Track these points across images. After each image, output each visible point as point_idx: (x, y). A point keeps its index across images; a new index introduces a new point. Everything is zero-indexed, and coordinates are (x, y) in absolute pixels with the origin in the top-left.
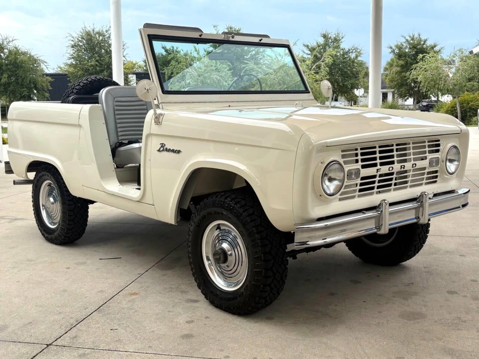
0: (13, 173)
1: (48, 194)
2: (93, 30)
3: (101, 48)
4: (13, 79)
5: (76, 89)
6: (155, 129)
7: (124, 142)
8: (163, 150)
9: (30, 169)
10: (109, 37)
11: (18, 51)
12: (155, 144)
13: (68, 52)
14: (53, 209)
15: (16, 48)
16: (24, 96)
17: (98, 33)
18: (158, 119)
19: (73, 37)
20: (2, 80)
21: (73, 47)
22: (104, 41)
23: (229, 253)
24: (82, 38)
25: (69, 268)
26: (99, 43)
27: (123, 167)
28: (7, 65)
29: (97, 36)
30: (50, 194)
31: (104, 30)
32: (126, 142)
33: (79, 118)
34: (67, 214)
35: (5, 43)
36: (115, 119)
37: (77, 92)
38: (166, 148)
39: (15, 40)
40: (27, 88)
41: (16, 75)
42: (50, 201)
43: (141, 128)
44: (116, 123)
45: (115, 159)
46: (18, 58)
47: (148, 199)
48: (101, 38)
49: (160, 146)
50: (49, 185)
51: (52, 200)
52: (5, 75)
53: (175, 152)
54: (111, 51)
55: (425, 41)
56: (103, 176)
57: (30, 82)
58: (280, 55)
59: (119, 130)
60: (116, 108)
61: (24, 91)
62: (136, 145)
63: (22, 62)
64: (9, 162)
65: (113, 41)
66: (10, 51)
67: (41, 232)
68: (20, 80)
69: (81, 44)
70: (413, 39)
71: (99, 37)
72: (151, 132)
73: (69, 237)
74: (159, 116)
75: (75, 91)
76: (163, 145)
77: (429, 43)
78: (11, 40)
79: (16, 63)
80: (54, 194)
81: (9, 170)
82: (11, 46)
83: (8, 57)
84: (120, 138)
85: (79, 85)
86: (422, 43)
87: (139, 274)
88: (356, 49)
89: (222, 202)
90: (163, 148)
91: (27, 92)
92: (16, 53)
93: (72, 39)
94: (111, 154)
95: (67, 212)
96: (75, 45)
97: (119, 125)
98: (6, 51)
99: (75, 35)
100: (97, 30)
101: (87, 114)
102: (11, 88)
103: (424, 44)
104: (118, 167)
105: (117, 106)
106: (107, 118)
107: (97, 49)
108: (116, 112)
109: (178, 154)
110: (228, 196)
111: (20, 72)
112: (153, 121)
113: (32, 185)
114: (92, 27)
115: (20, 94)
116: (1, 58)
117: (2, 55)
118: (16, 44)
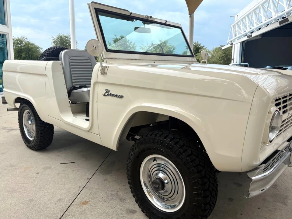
0: (7, 104)
1: (27, 119)
2: (63, 35)
3: (66, 43)
4: (27, 55)
5: (47, 53)
6: (101, 78)
7: (77, 86)
8: (107, 95)
9: (17, 102)
10: (70, 38)
11: (29, 43)
12: (101, 90)
13: (52, 44)
14: (31, 128)
17: (65, 37)
18: (103, 71)
19: (54, 38)
20: (22, 56)
21: (54, 42)
22: (68, 40)
23: (166, 181)
24: (58, 38)
25: (38, 173)
26: (66, 41)
27: (75, 103)
28: (24, 49)
29: (65, 38)
30: (29, 118)
31: (68, 35)
32: (78, 86)
33: (45, 70)
34: (39, 133)
35: (23, 39)
36: (70, 71)
37: (47, 55)
38: (111, 94)
39: (28, 38)
41: (29, 53)
42: (29, 123)
43: (90, 78)
44: (71, 74)
45: (70, 98)
46: (29, 46)
47: (95, 130)
48: (66, 39)
49: (106, 91)
50: (29, 113)
51: (30, 122)
52: (24, 54)
53: (118, 97)
54: (70, 44)
55: (200, 44)
56: (62, 110)
57: (35, 57)
58: (146, 47)
59: (73, 78)
60: (71, 64)
62: (85, 89)
63: (31, 48)
64: (4, 97)
65: (71, 41)
66: (25, 43)
67: (24, 141)
68: (30, 56)
69: (58, 41)
70: (195, 44)
71: (66, 38)
72: (98, 81)
73: (41, 147)
74: (105, 69)
75: (46, 54)
76: (107, 91)
77: (202, 45)
78: (26, 38)
79: (28, 48)
80: (31, 119)
81: (5, 102)
82: (26, 41)
83: (24, 45)
84: (74, 84)
85: (49, 51)
86: (199, 45)
87: (88, 179)
88: (173, 47)
89: (161, 141)
90: (108, 93)
92: (28, 44)
93: (54, 39)
94: (68, 95)
95: (39, 131)
96: (55, 41)
97: (73, 75)
98: (24, 43)
99: (55, 37)
100: (65, 35)
101: (51, 67)
103: (199, 46)
104: (72, 103)
105: (72, 62)
106: (65, 70)
107: (65, 43)
108: (71, 67)
109: (121, 99)
110: (167, 136)
111: (30, 52)
112: (100, 72)
113: (18, 111)
114: (63, 34)
116: (22, 46)
117: (22, 44)
118: (28, 40)
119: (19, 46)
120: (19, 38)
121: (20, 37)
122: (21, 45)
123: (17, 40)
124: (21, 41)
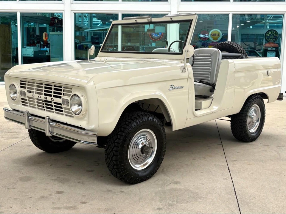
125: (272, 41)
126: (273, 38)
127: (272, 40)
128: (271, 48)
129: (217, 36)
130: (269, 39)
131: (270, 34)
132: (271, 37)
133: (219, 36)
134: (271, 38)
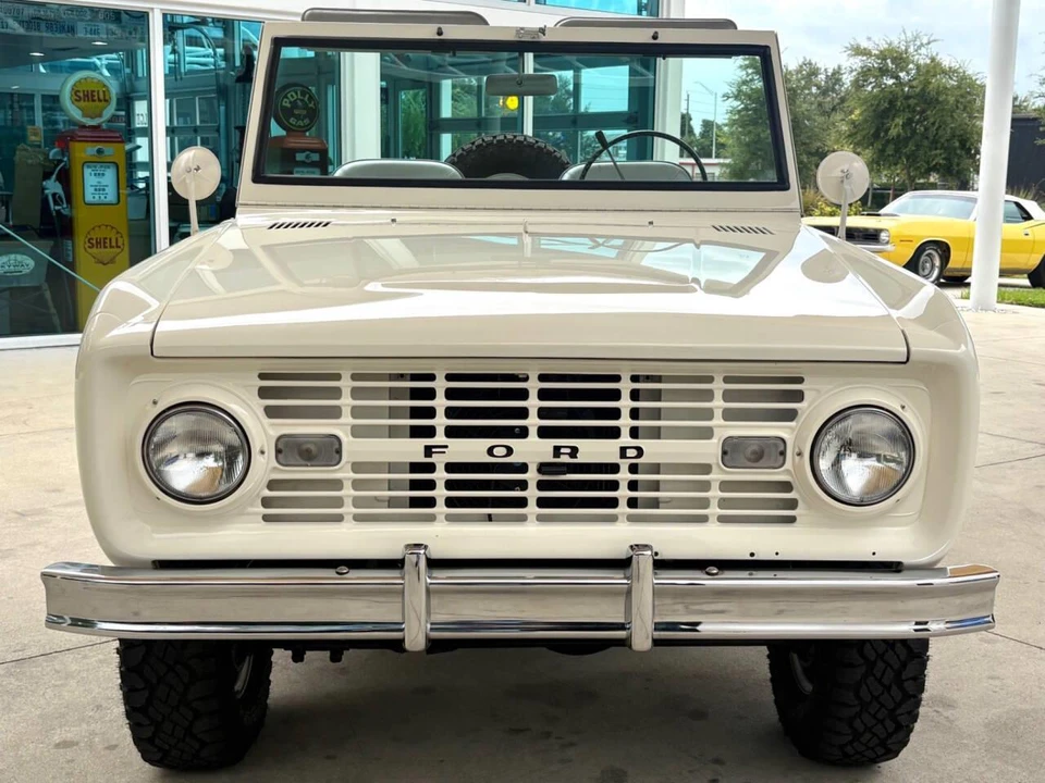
11: (939, 64)
15: (933, 60)
16: (935, 166)
20: (893, 132)
28: (907, 97)
35: (911, 50)
39: (935, 41)
40: (945, 149)
46: (930, 83)
52: (902, 121)
57: (952, 136)
61: (936, 155)
66: (918, 67)
78: (925, 41)
79: (925, 92)
82: (923, 59)
83: (913, 79)
91: (944, 159)
98: (911, 66)
102: (911, 147)
111: (932, 114)
115: (928, 163)
116: (900, 83)
117: (902, 75)
118: (934, 49)
119: (890, 82)
120: (896, 43)
121: (897, 40)
122: (897, 78)
123: (883, 56)
124: (901, 59)
125: (300, 126)
126: (305, 117)
127: (301, 123)
128: (304, 154)
129: (100, 100)
130: (292, 121)
131: (292, 100)
132: (296, 112)
133: (106, 101)
134: (298, 117)
